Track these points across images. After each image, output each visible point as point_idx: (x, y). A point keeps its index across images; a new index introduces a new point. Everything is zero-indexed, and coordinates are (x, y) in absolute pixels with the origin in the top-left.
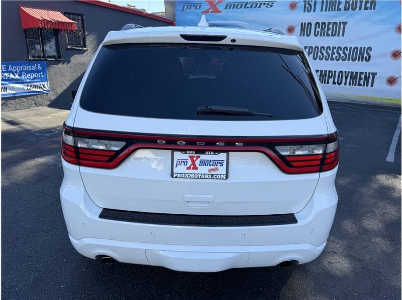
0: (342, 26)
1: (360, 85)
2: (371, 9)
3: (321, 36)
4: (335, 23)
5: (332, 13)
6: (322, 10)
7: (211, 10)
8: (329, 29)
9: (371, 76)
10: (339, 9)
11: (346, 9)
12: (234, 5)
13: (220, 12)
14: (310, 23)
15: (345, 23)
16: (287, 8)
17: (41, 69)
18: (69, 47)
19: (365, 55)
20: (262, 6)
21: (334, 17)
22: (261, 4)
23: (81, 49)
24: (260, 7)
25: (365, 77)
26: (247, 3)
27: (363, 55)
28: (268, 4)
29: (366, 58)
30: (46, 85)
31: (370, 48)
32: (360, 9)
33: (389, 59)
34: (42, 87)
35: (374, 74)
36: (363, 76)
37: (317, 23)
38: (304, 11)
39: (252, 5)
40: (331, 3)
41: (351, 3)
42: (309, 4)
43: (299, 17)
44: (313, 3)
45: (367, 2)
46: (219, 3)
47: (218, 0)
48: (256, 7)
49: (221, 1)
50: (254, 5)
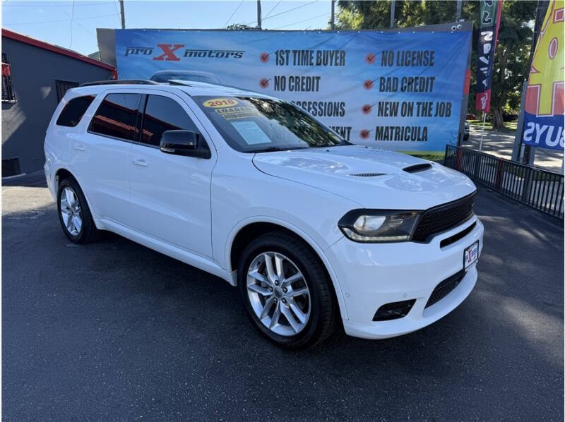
0: (316, 81)
2: (341, 65)
3: (296, 90)
4: (308, 78)
5: (305, 67)
6: (294, 64)
7: (166, 56)
8: (303, 84)
9: (347, 131)
10: (311, 64)
12: (196, 53)
13: (179, 59)
14: (283, 77)
15: (318, 78)
16: (258, 59)
19: (340, 110)
20: (230, 55)
21: (307, 71)
22: (228, 54)
23: (7, 102)
24: (227, 56)
25: (342, 131)
26: (211, 52)
27: (338, 110)
28: (236, 54)
29: (341, 112)
31: (343, 103)
32: (331, 65)
33: (361, 114)
35: (349, 129)
36: (339, 131)
37: (291, 77)
38: (277, 64)
39: (218, 54)
40: (303, 57)
41: (322, 58)
42: (281, 57)
43: (272, 70)
44: (285, 56)
45: (337, 58)
46: (176, 49)
47: (175, 46)
48: (222, 56)
49: (178, 47)
50: (220, 55)
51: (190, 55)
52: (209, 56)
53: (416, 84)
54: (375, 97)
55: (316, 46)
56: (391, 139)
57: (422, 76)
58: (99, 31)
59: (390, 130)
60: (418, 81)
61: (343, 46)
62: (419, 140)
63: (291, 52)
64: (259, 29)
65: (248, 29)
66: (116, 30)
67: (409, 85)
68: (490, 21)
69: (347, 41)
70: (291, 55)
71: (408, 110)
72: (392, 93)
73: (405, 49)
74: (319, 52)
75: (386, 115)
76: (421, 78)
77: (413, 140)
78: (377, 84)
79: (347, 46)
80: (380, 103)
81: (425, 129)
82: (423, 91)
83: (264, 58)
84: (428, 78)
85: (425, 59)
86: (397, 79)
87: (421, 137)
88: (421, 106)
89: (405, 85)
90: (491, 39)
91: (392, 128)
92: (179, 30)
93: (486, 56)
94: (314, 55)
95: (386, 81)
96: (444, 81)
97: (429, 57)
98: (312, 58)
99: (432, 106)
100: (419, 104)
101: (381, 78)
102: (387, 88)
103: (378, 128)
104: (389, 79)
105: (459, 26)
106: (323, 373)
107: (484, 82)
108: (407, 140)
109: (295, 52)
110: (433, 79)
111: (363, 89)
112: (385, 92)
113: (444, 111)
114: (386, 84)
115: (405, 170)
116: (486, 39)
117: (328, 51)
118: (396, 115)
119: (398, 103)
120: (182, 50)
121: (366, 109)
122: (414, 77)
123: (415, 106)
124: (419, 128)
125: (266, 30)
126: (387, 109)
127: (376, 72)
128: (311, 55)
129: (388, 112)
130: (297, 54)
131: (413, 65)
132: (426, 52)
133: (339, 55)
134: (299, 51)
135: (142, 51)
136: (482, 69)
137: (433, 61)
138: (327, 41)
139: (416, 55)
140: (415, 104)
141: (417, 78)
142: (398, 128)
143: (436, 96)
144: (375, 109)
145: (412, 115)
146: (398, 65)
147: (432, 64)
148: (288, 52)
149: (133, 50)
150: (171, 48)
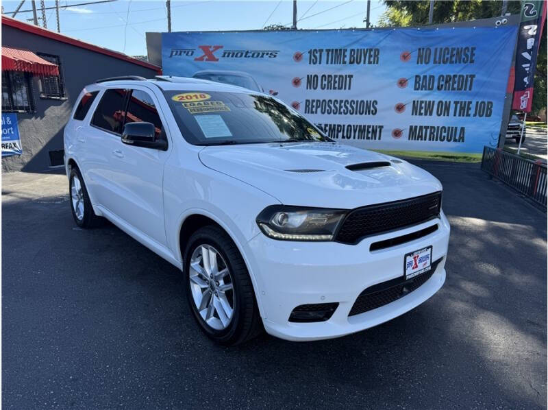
0: (348, 79)
1: (368, 138)
2: (374, 63)
3: (328, 89)
4: (341, 76)
5: (338, 66)
6: (327, 63)
7: (206, 57)
8: (335, 82)
9: (378, 130)
10: (344, 63)
11: (351, 63)
12: (234, 53)
13: (217, 60)
14: (316, 76)
15: (351, 77)
16: (292, 58)
17: (10, 123)
18: (43, 96)
19: (372, 109)
20: (265, 55)
21: (339, 70)
22: (263, 54)
23: (58, 100)
24: (262, 56)
25: (373, 130)
26: (247, 52)
27: (369, 108)
28: (271, 54)
29: (372, 111)
30: (17, 144)
31: (376, 102)
32: (364, 63)
33: (394, 112)
34: (13, 146)
35: (381, 127)
36: (370, 130)
37: (324, 76)
38: (310, 63)
39: (253, 55)
40: (337, 55)
41: (355, 56)
42: (314, 57)
43: (305, 69)
44: (318, 55)
45: (370, 56)
46: (215, 50)
47: (214, 47)
48: (258, 56)
49: (217, 48)
50: (255, 55)
51: (228, 56)
52: (245, 56)
53: (454, 82)
54: (409, 95)
55: (350, 45)
56: (425, 140)
57: (461, 74)
58: (148, 34)
59: (424, 130)
60: (456, 79)
61: (377, 44)
62: (455, 140)
63: (324, 51)
64: (295, 29)
65: (283, 29)
66: (163, 34)
67: (447, 83)
68: (535, 13)
69: (381, 38)
70: (324, 54)
71: (444, 109)
72: (427, 92)
73: (443, 46)
74: (352, 50)
75: (421, 114)
76: (460, 76)
77: (449, 141)
78: (411, 83)
79: (382, 44)
80: (414, 102)
81: (463, 129)
82: (461, 89)
83: (298, 57)
84: (467, 76)
85: (464, 55)
86: (433, 77)
87: (457, 138)
88: (459, 105)
89: (442, 83)
90: (535, 33)
91: (427, 128)
92: (219, 32)
93: (529, 51)
94: (348, 54)
95: (422, 78)
96: (485, 79)
97: (469, 54)
98: (345, 56)
99: (471, 106)
100: (456, 103)
101: (417, 76)
102: (423, 86)
103: (411, 127)
104: (425, 77)
105: (504, 20)
106: (243, 370)
107: (526, 80)
108: (442, 140)
109: (328, 51)
110: (472, 76)
111: (396, 87)
112: (420, 91)
113: (484, 110)
114: (421, 82)
115: (348, 167)
116: (531, 33)
117: (361, 50)
118: (431, 114)
119: (434, 102)
120: (221, 51)
121: (400, 108)
122: (452, 75)
123: (453, 106)
124: (456, 128)
125: (301, 30)
126: (421, 108)
127: (412, 70)
128: (344, 53)
129: (423, 111)
130: (330, 53)
131: (452, 62)
132: (466, 48)
133: (372, 53)
134: (333, 50)
135: (185, 52)
136: (524, 66)
137: (474, 58)
138: (360, 39)
139: (455, 52)
140: (452, 103)
141: (455, 76)
142: (432, 127)
143: (476, 94)
144: (409, 108)
145: (448, 115)
146: (435, 62)
147: (472, 62)
148: (321, 51)
149: (177, 52)
150: (211, 49)
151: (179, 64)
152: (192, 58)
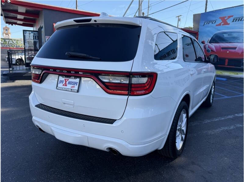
7: (223, 23)
13: (229, 24)
46: (229, 18)
49: (229, 17)
58: (194, 15)
66: (202, 14)
92: (233, 7)
120: (232, 19)
135: (211, 22)
149: (207, 22)
150: (226, 19)
151: (208, 29)
152: (215, 24)
